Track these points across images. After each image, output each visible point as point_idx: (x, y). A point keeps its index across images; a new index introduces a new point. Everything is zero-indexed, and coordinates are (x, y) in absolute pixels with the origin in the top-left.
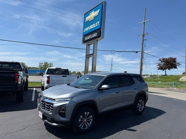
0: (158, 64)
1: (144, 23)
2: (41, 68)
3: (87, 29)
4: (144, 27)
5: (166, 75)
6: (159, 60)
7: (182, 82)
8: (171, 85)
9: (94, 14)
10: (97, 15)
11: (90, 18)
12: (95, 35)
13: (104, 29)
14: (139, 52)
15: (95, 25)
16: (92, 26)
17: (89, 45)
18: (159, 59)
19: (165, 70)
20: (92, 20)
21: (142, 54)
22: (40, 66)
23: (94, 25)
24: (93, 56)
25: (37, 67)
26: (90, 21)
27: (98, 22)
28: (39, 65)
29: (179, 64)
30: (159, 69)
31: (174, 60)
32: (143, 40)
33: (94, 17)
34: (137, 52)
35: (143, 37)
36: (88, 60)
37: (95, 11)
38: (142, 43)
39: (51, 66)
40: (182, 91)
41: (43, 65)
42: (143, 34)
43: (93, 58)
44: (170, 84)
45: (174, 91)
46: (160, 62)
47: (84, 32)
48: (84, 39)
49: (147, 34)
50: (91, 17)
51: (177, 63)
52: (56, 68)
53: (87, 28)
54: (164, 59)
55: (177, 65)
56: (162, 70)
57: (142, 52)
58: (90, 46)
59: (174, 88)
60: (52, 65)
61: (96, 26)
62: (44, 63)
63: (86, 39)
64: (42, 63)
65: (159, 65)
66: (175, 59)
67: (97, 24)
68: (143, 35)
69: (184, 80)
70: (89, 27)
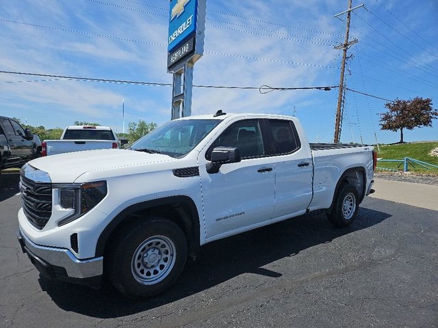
0: (383, 116)
1: (349, 14)
3: (173, 37)
4: (349, 24)
5: (402, 142)
6: (387, 105)
7: (434, 159)
12: (186, 49)
15: (186, 26)
16: (181, 27)
17: (179, 74)
19: (399, 130)
20: (181, 13)
21: (341, 93)
24: (183, 99)
26: (177, 16)
27: (191, 18)
30: (384, 127)
31: (424, 105)
32: (346, 58)
33: (185, 7)
34: (327, 89)
35: (345, 51)
36: (177, 108)
38: (341, 66)
42: (344, 43)
43: (183, 103)
46: (388, 110)
47: (169, 43)
48: (169, 60)
49: (356, 41)
50: (180, 7)
51: (431, 113)
53: (174, 35)
54: (399, 102)
55: (431, 117)
57: (342, 89)
59: (406, 172)
63: (172, 60)
65: (387, 118)
66: (428, 101)
67: (190, 23)
68: (346, 45)
70: (176, 31)
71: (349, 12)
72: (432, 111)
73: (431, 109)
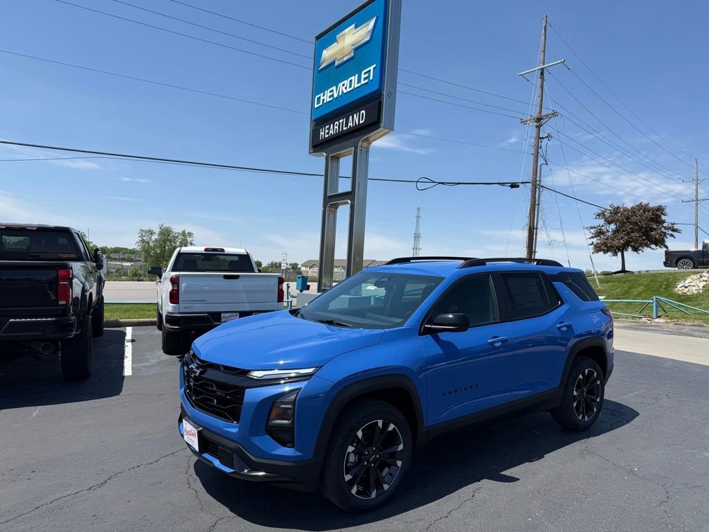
0: (593, 231)
1: (542, 74)
2: (147, 250)
3: (326, 97)
4: (542, 87)
5: (623, 271)
6: (599, 215)
7: (685, 298)
8: (644, 309)
9: (352, 37)
10: (367, 39)
11: (337, 53)
12: (357, 119)
13: (392, 95)
14: (521, 185)
15: (359, 81)
16: (346, 82)
17: (337, 158)
18: (599, 211)
19: (619, 254)
20: (345, 59)
21: (534, 192)
22: (143, 241)
23: (354, 78)
24: (353, 200)
25: (130, 248)
26: (336, 64)
27: (372, 68)
28: (138, 239)
29: (674, 230)
30: (598, 249)
31: (656, 215)
32: (539, 138)
33: (356, 49)
34: (514, 185)
35: (538, 127)
36: (332, 216)
37: (356, 27)
38: (533, 151)
39: (185, 244)
40: (686, 329)
41: (154, 237)
42: (536, 115)
43: (352, 207)
44: (642, 304)
45: (658, 329)
46: (601, 222)
47: (316, 106)
48: (315, 134)
49: (555, 114)
50: (343, 48)
51: (665, 227)
52: (206, 250)
53: (328, 93)
54: (616, 211)
55: (665, 234)
56: (609, 254)
57: (536, 186)
58: (338, 162)
59: (657, 320)
60: (189, 240)
61: (363, 82)
62: (157, 230)
63: (324, 134)
64: (152, 233)
65: (599, 233)
66: (660, 210)
67: (368, 77)
68: (539, 120)
69: (694, 290)
70: (334, 88)
71: (542, 69)
72: (665, 225)
73: (664, 222)
